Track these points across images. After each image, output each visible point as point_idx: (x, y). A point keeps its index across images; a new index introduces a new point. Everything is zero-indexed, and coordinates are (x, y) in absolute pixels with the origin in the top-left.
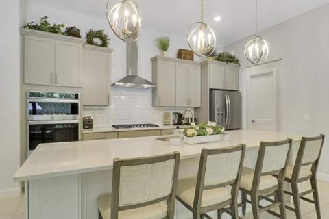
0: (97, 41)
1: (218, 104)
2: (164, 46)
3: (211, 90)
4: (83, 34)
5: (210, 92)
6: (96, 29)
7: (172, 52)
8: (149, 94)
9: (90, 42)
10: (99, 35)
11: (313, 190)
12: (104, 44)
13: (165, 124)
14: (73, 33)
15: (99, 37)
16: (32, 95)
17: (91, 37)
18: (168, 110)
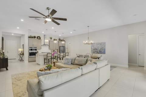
0: (39, 38)
1: (61, 49)
2: (51, 38)
5: (60, 47)
6: (38, 36)
7: (53, 40)
8: (48, 47)
10: (39, 37)
12: (40, 39)
14: (35, 37)
16: (30, 48)
17: (38, 37)
18: (52, 50)
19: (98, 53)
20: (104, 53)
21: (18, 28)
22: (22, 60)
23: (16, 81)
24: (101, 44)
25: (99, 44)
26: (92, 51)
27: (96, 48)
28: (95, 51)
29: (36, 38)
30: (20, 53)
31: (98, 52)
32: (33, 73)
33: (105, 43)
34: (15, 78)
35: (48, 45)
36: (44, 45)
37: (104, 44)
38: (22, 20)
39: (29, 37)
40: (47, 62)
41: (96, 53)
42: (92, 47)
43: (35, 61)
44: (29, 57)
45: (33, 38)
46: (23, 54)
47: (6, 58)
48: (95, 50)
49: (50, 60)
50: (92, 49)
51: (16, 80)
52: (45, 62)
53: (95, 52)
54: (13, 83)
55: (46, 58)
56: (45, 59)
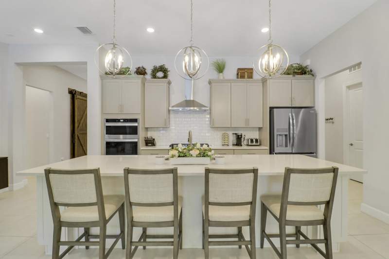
0: (160, 74)
2: (220, 68)
3: (271, 109)
4: (149, 71)
5: (270, 111)
9: (154, 76)
10: (162, 69)
11: (325, 241)
12: (165, 77)
13: (223, 145)
14: (140, 72)
15: (161, 71)
16: (108, 121)
17: (155, 71)
18: (226, 130)
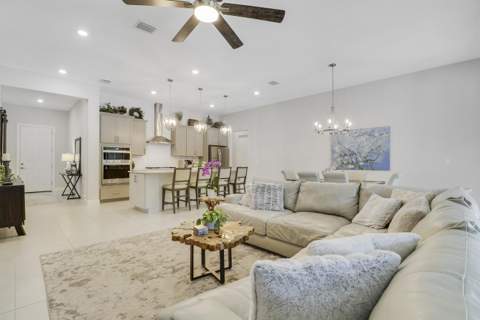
1: (213, 154)
2: (179, 117)
3: (210, 146)
7: (184, 121)
8: (169, 148)
9: (131, 115)
10: (138, 110)
12: (141, 117)
15: (137, 112)
16: (105, 149)
17: (132, 112)
18: (181, 158)
19: (361, 168)
20: (386, 166)
21: (63, 72)
22: (73, 195)
23: (64, 291)
24: (370, 135)
25: (364, 134)
26: (333, 160)
27: (352, 149)
28: (349, 159)
29: (127, 114)
30: (68, 167)
31: (357, 163)
32: (130, 246)
33: (387, 130)
34: (60, 275)
35: (167, 140)
36: (156, 139)
37: (385, 135)
38: (83, 33)
39: (102, 110)
40: (173, 203)
41: (350, 166)
42: (332, 146)
43: (127, 199)
44: (102, 185)
45: (118, 114)
46: (79, 174)
47: (15, 184)
48: (346, 155)
49: (183, 193)
50: (333, 152)
51: (65, 285)
52: (166, 200)
53: (348, 163)
54: (50, 302)
55: (170, 187)
56: (164, 190)
